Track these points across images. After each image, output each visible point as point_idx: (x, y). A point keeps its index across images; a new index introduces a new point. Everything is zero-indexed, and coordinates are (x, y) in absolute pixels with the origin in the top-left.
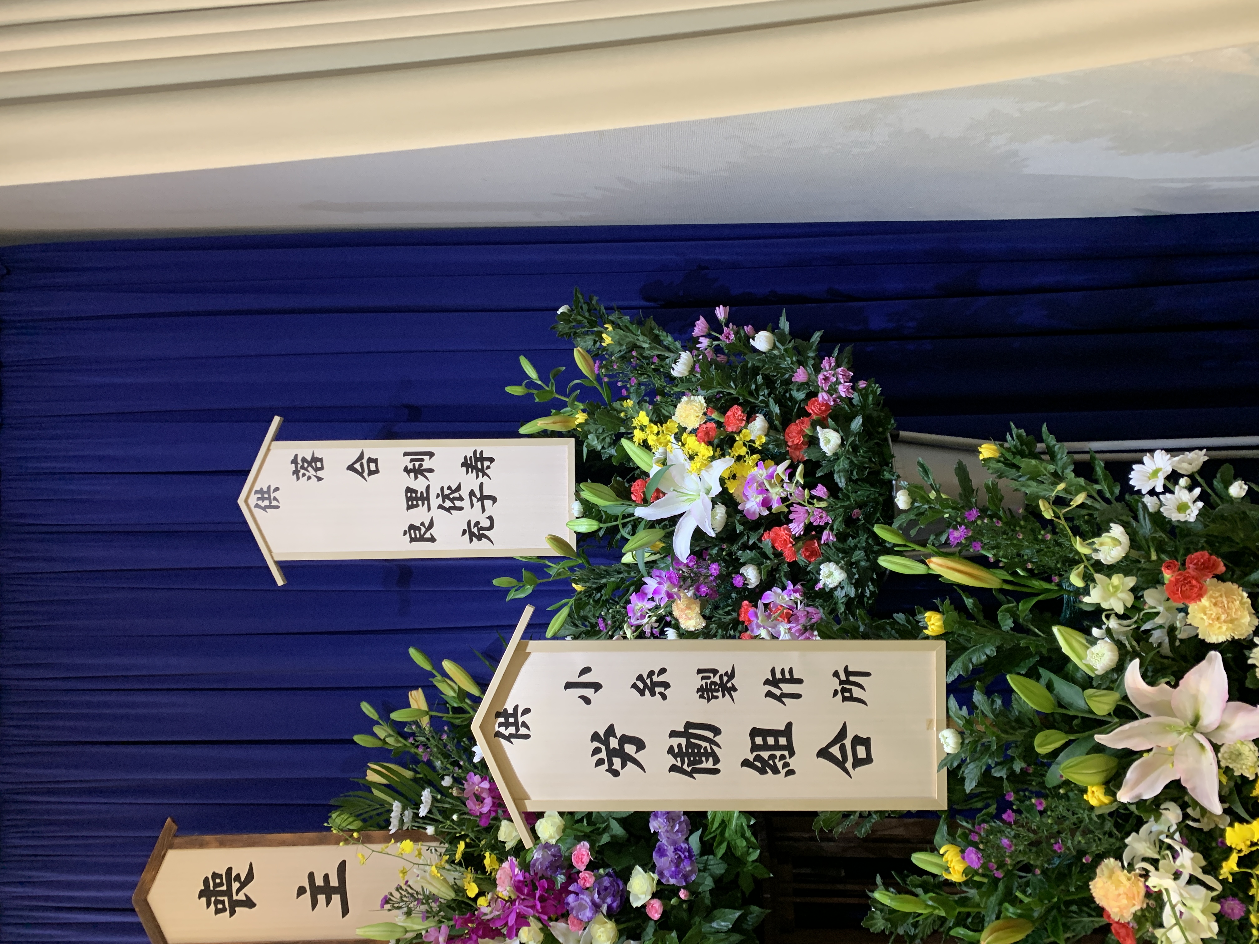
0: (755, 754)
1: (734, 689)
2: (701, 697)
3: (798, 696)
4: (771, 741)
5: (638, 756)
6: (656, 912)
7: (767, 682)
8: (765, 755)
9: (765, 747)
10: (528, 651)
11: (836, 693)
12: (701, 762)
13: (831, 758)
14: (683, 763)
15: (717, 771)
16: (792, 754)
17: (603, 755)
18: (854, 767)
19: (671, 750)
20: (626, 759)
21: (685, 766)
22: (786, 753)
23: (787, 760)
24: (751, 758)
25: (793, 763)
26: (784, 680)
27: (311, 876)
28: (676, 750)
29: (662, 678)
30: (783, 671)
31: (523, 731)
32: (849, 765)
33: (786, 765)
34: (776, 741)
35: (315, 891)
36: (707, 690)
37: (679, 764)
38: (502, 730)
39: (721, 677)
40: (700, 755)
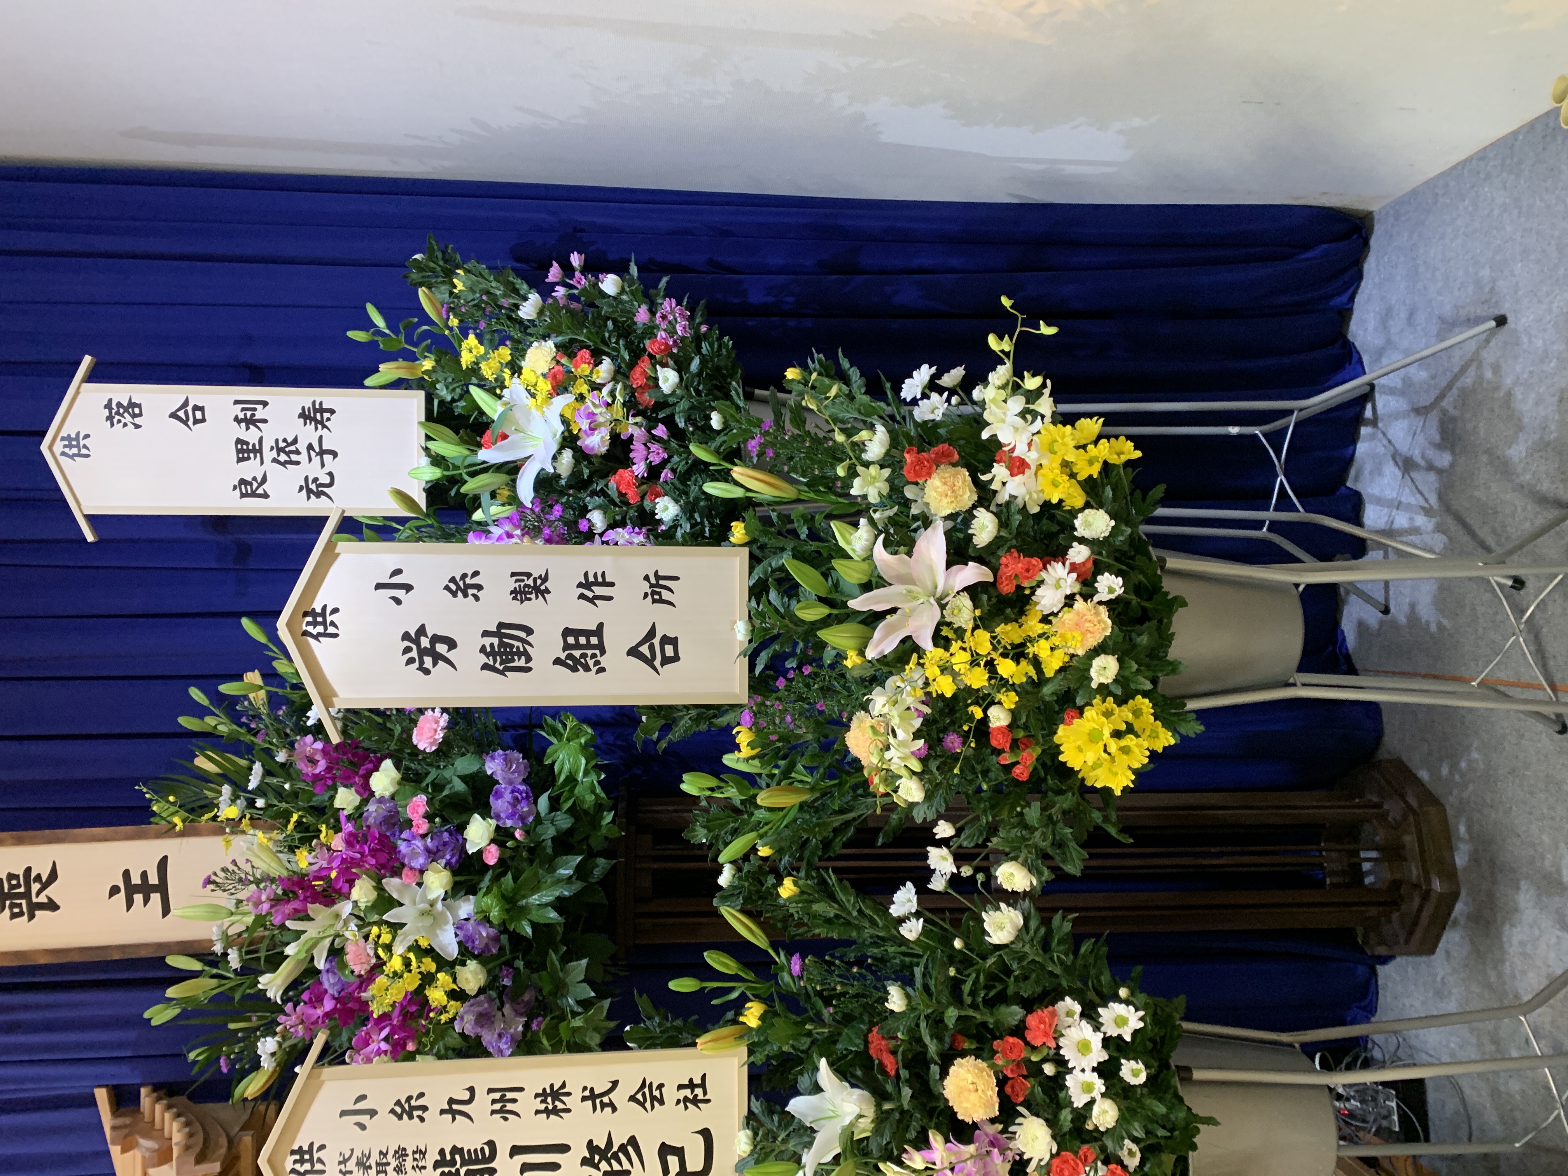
0: (567, 652)
1: (547, 591)
2: (515, 598)
3: (610, 598)
4: (582, 640)
5: (450, 655)
6: (492, 857)
7: (580, 585)
8: (577, 653)
9: (577, 646)
10: (337, 551)
11: (646, 595)
12: (513, 661)
13: (641, 657)
14: (495, 661)
15: (529, 669)
16: (603, 652)
17: (414, 654)
18: (662, 665)
19: (483, 650)
20: (437, 658)
21: (497, 665)
22: (597, 652)
23: (599, 658)
24: (563, 656)
25: (604, 661)
26: (596, 584)
27: (126, 874)
28: (488, 649)
29: (475, 581)
30: (595, 575)
31: (331, 630)
32: (657, 663)
33: (597, 663)
34: (588, 640)
35: (131, 890)
36: (521, 592)
37: (491, 663)
38: (310, 629)
39: (535, 580)
40: (513, 654)
